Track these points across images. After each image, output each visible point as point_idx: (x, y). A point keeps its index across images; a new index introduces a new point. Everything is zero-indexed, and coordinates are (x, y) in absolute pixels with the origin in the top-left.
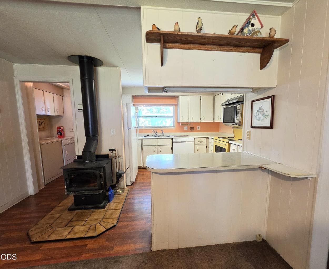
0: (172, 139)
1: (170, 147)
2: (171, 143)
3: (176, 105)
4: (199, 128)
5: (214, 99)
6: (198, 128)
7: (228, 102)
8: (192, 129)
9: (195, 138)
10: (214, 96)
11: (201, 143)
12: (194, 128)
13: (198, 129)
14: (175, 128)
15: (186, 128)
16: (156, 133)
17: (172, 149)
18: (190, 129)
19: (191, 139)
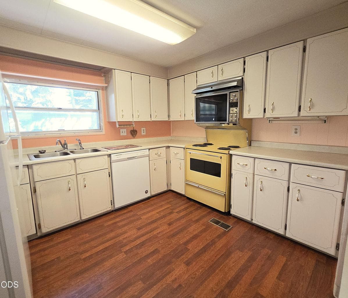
0: (109, 156)
1: (107, 171)
2: (107, 166)
3: (105, 89)
4: (145, 131)
5: (168, 85)
6: (143, 131)
7: (212, 88)
8: (134, 133)
9: (149, 149)
10: (168, 80)
11: (159, 156)
12: (136, 131)
13: (143, 134)
14: (104, 133)
15: (124, 132)
16: (64, 146)
17: (109, 176)
18: (132, 134)
19: (143, 152)
